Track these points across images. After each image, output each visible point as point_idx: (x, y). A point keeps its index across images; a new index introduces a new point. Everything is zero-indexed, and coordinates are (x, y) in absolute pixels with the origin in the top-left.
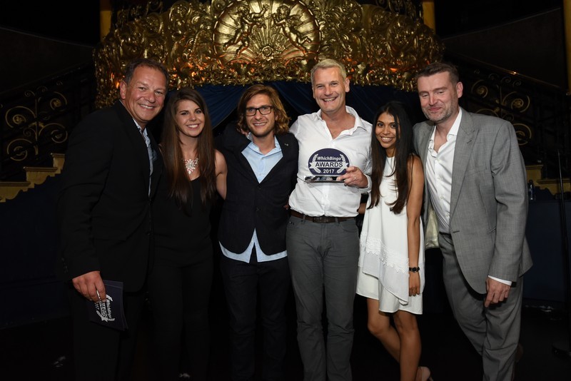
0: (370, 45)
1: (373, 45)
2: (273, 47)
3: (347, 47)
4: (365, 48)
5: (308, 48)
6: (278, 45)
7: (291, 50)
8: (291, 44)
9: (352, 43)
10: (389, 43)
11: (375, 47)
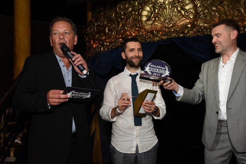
0: (229, 11)
1: (232, 10)
2: (171, 19)
3: (215, 14)
4: (226, 13)
5: (192, 17)
6: (174, 17)
7: (182, 20)
8: (181, 16)
9: (218, 11)
10: (242, 8)
11: (233, 11)
